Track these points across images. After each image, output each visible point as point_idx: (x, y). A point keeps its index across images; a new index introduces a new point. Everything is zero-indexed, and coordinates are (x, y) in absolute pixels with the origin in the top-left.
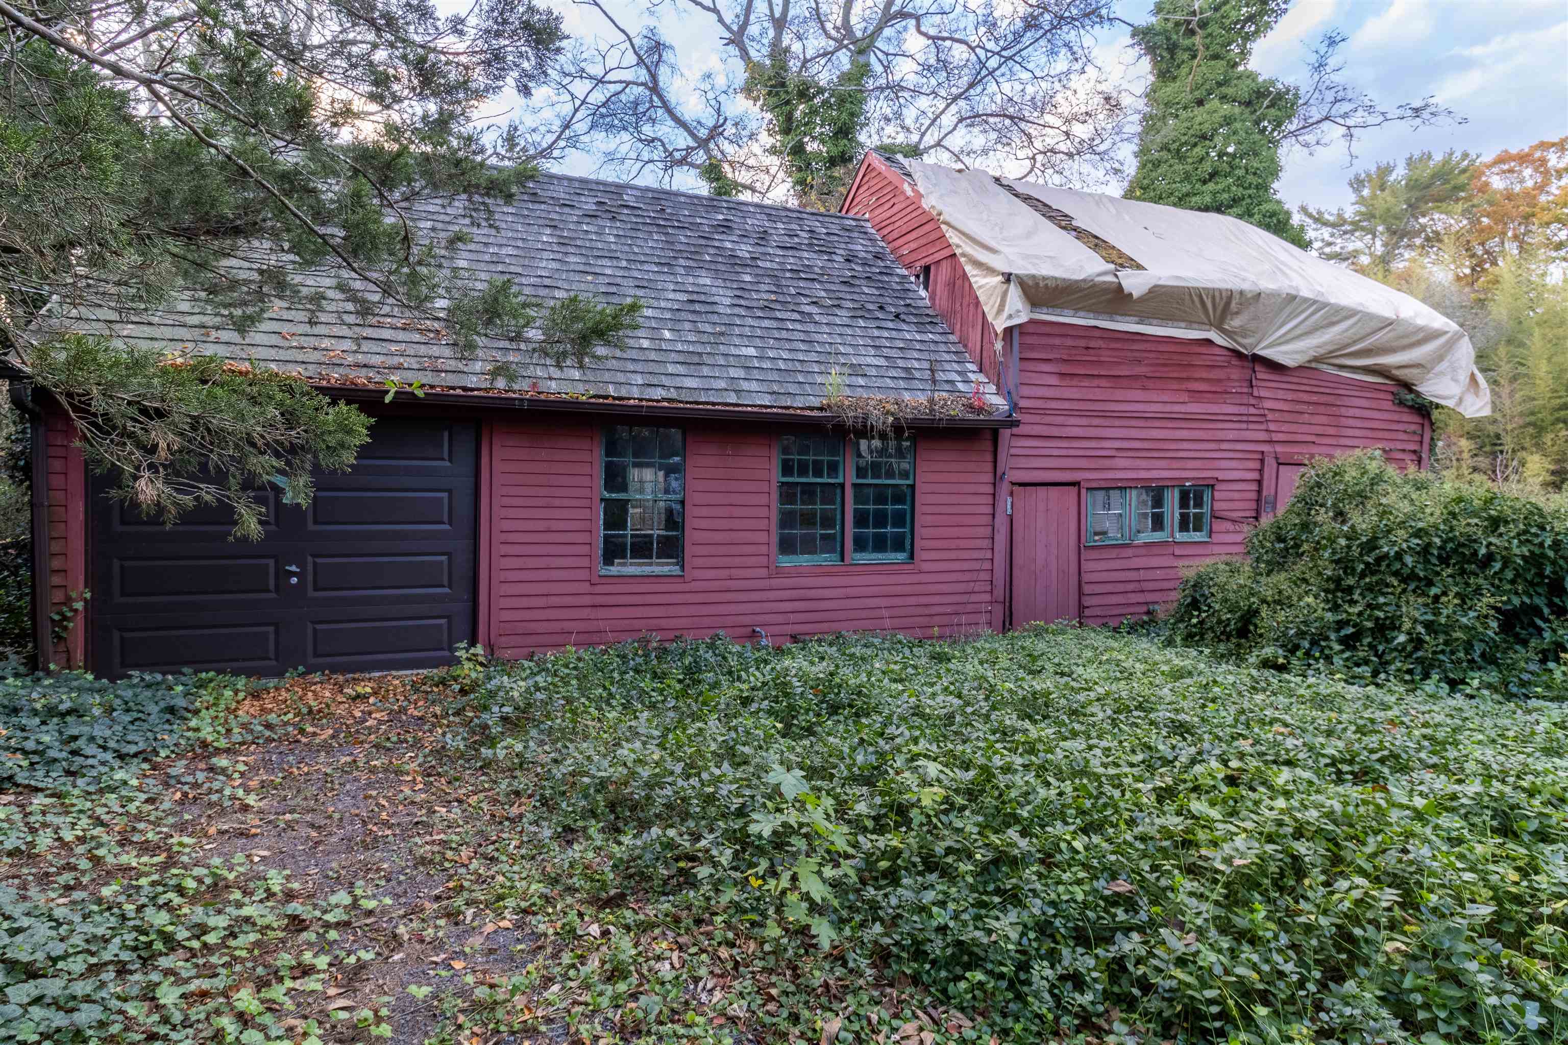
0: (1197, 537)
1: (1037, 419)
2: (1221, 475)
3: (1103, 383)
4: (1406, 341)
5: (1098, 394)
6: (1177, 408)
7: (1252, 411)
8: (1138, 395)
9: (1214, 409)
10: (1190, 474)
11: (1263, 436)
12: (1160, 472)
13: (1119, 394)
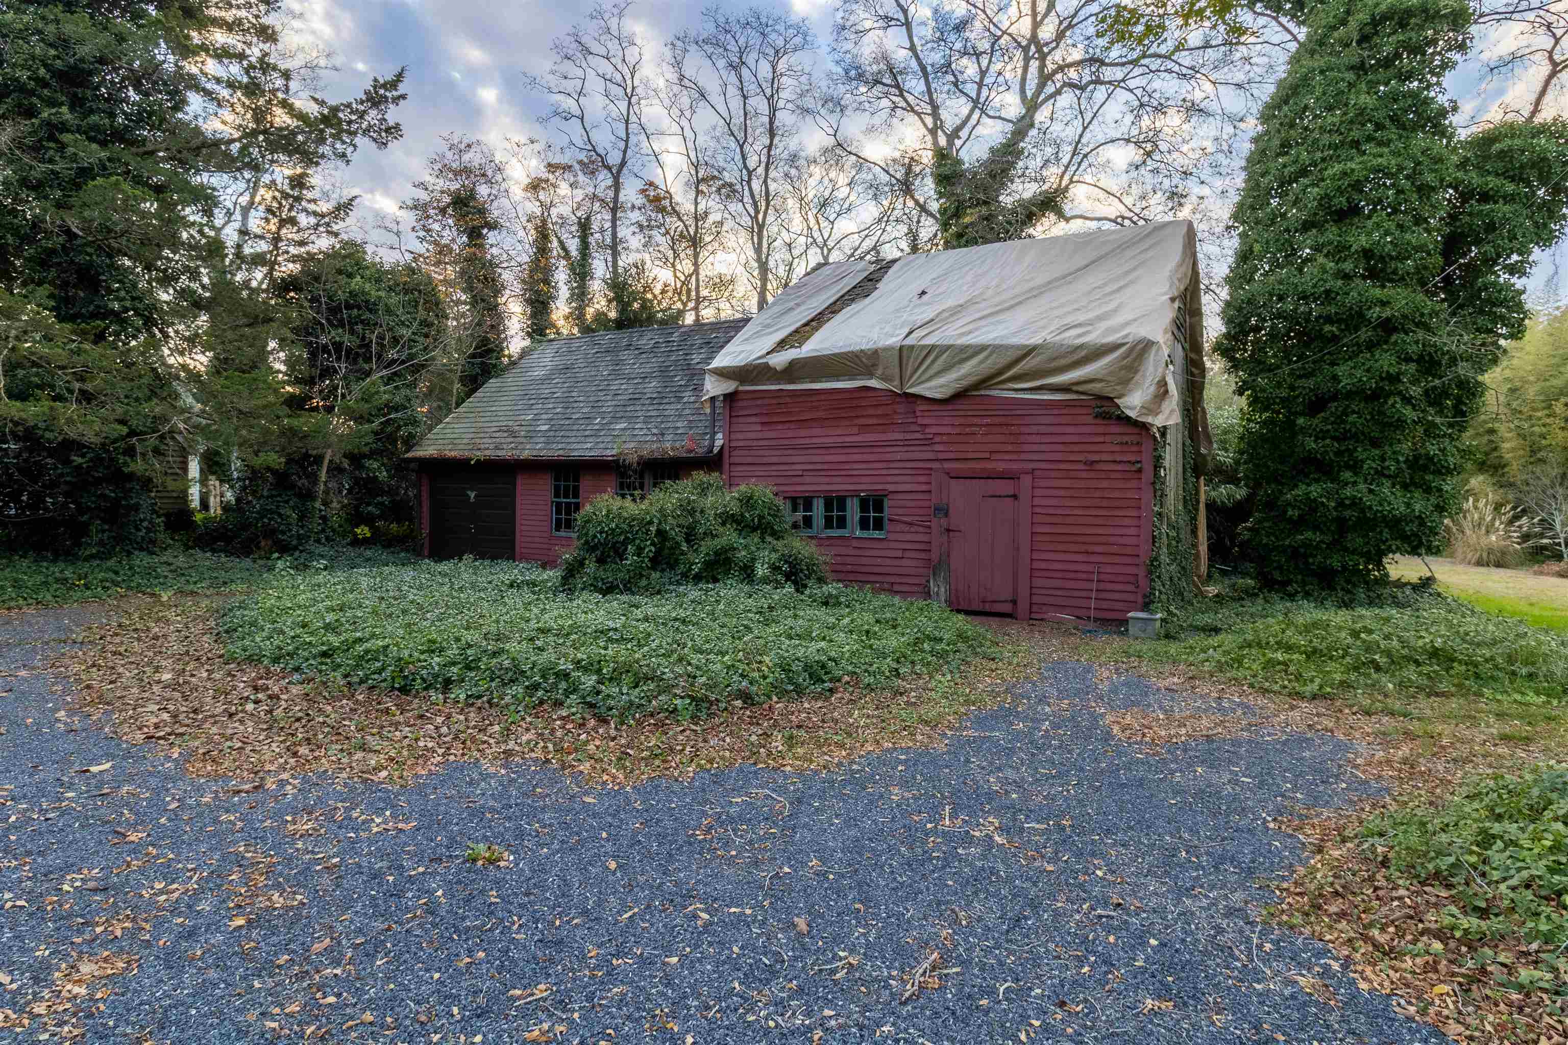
0: (876, 534)
1: (746, 452)
2: (891, 488)
3: (792, 426)
4: (1063, 362)
5: (790, 434)
6: (847, 439)
7: (918, 436)
8: (817, 431)
9: (883, 437)
10: (865, 487)
11: (931, 456)
12: (839, 486)
13: (803, 433)
